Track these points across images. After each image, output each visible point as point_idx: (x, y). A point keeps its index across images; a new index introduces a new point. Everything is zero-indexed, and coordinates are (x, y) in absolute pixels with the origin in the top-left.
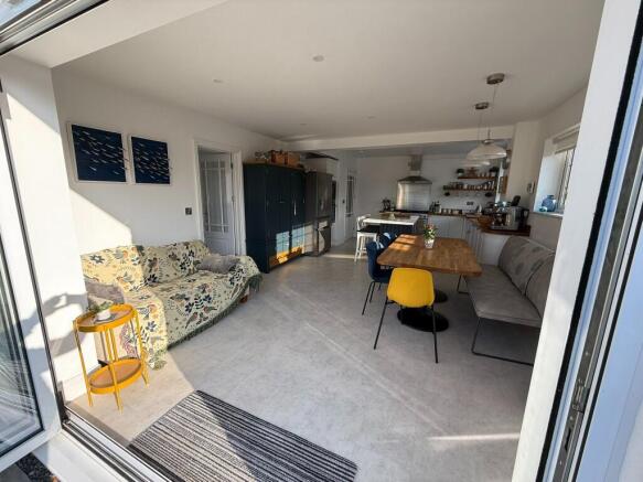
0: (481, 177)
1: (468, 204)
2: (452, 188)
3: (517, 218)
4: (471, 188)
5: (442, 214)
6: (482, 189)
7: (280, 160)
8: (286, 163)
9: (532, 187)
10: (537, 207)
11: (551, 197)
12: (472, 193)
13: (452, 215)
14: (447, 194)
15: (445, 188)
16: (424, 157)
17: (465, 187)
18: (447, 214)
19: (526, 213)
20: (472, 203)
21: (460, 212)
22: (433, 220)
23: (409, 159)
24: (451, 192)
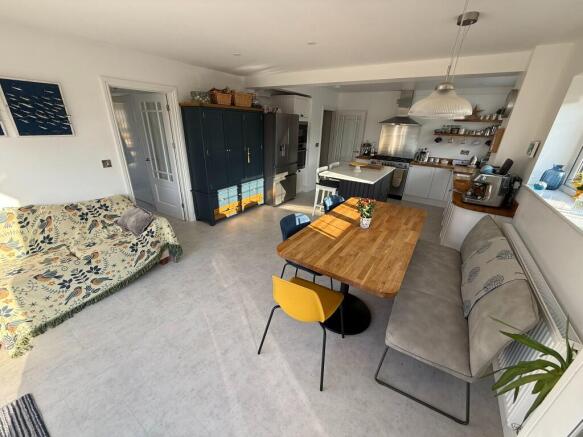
0: (484, 120)
1: (463, 152)
2: (445, 133)
3: (502, 191)
4: (468, 134)
5: (428, 164)
6: (483, 135)
7: (223, 100)
8: (233, 104)
9: (535, 149)
10: (533, 179)
11: (558, 168)
12: (470, 139)
13: (439, 165)
14: (438, 140)
15: (436, 132)
16: (417, 93)
17: (462, 132)
18: (433, 165)
19: (517, 185)
20: (467, 152)
21: (450, 162)
22: (415, 171)
23: (397, 95)
24: (444, 138)
